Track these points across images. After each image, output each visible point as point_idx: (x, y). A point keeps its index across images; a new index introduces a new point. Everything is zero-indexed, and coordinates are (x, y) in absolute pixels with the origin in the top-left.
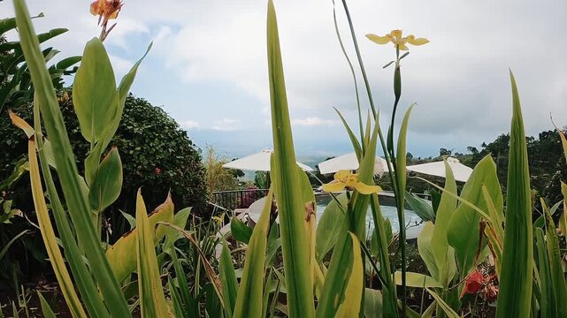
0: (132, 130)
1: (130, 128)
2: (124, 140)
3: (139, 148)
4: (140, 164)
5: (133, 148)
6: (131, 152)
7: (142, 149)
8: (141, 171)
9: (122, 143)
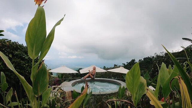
0: (25, 57)
1: (24, 56)
2: (21, 61)
3: (27, 64)
4: (27, 70)
5: (25, 64)
6: (24, 66)
7: (28, 65)
8: (28, 73)
9: (21, 62)
